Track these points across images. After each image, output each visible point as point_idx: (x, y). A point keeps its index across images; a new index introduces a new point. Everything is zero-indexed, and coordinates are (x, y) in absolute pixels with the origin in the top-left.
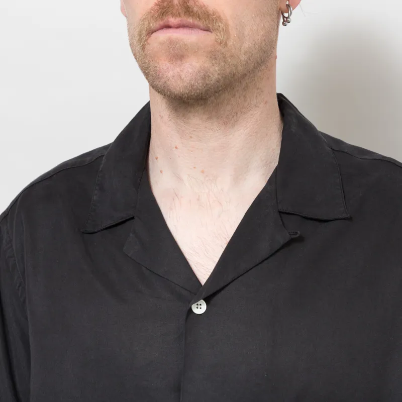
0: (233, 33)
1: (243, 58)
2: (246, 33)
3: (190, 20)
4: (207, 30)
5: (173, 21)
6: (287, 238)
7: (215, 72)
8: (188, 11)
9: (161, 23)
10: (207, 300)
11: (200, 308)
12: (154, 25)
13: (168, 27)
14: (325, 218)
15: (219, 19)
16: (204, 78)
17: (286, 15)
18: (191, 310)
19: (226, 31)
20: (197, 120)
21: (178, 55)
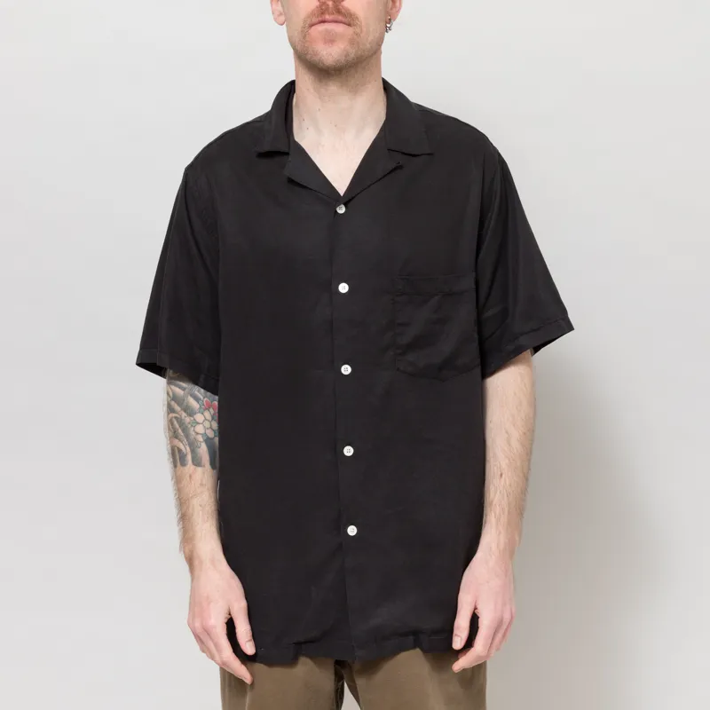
0: (364, 29)
1: (368, 46)
2: (371, 29)
3: (340, 18)
4: (349, 25)
5: (327, 17)
6: (394, 165)
7: (353, 53)
8: (339, 12)
9: (320, 19)
10: (346, 205)
11: (341, 210)
12: (315, 20)
13: (324, 22)
14: (416, 153)
15: (357, 18)
16: (347, 55)
17: (388, 25)
18: (336, 211)
19: (361, 27)
20: (333, 87)
21: (330, 40)
